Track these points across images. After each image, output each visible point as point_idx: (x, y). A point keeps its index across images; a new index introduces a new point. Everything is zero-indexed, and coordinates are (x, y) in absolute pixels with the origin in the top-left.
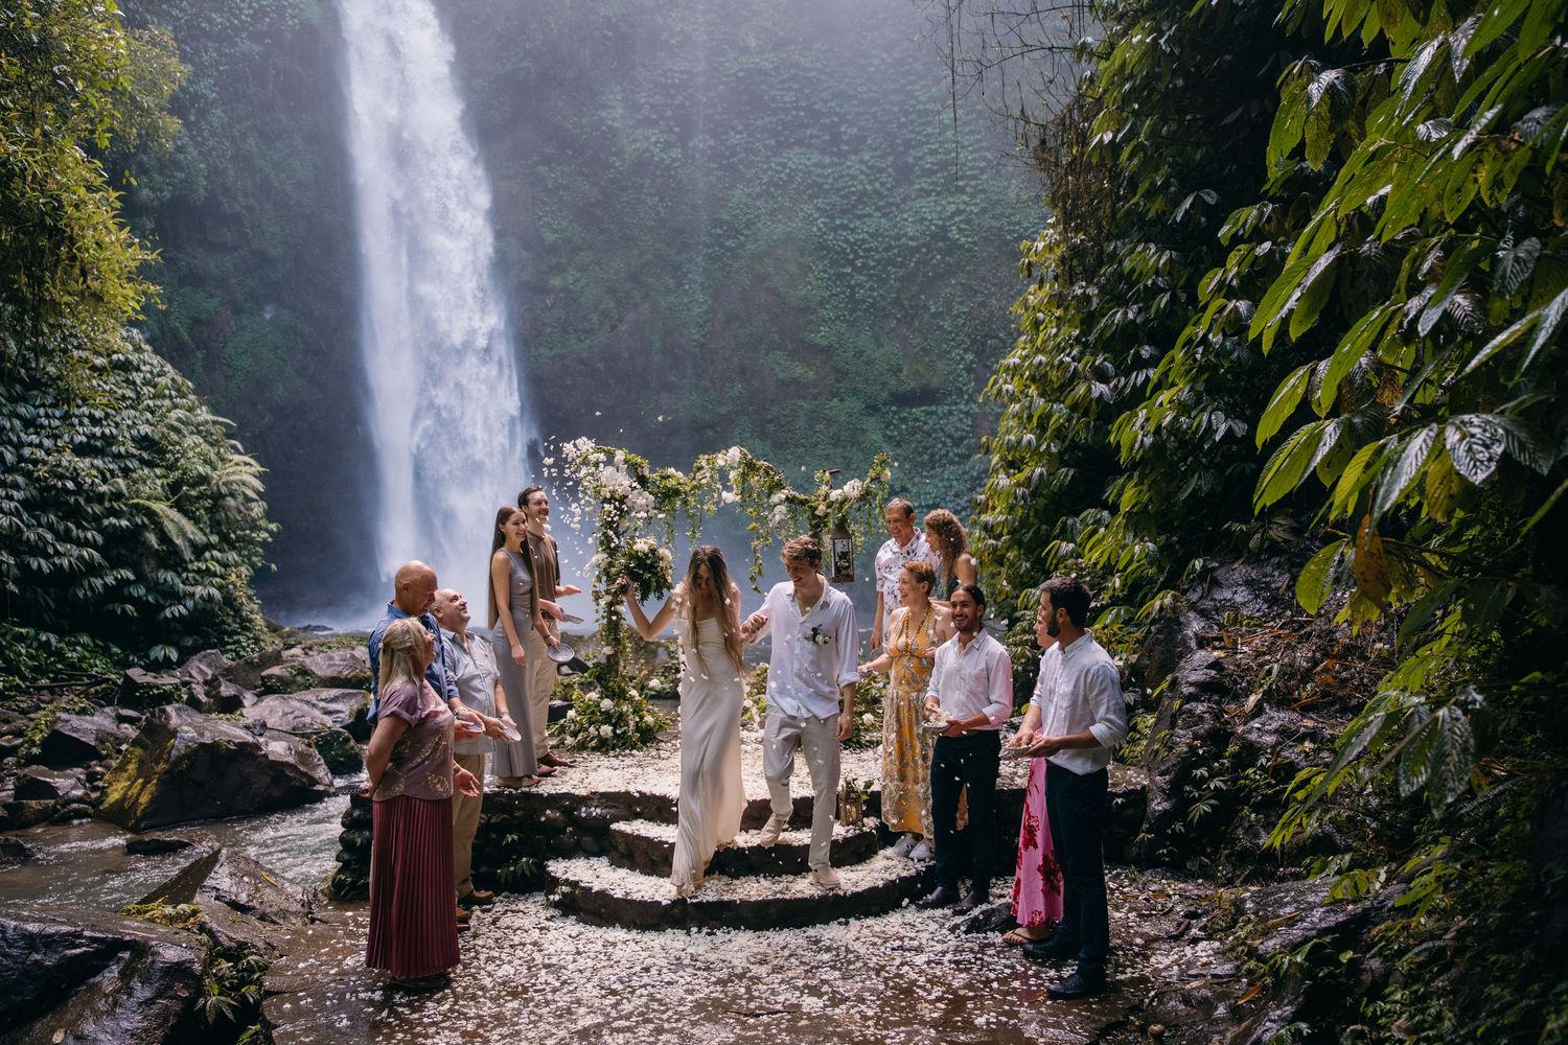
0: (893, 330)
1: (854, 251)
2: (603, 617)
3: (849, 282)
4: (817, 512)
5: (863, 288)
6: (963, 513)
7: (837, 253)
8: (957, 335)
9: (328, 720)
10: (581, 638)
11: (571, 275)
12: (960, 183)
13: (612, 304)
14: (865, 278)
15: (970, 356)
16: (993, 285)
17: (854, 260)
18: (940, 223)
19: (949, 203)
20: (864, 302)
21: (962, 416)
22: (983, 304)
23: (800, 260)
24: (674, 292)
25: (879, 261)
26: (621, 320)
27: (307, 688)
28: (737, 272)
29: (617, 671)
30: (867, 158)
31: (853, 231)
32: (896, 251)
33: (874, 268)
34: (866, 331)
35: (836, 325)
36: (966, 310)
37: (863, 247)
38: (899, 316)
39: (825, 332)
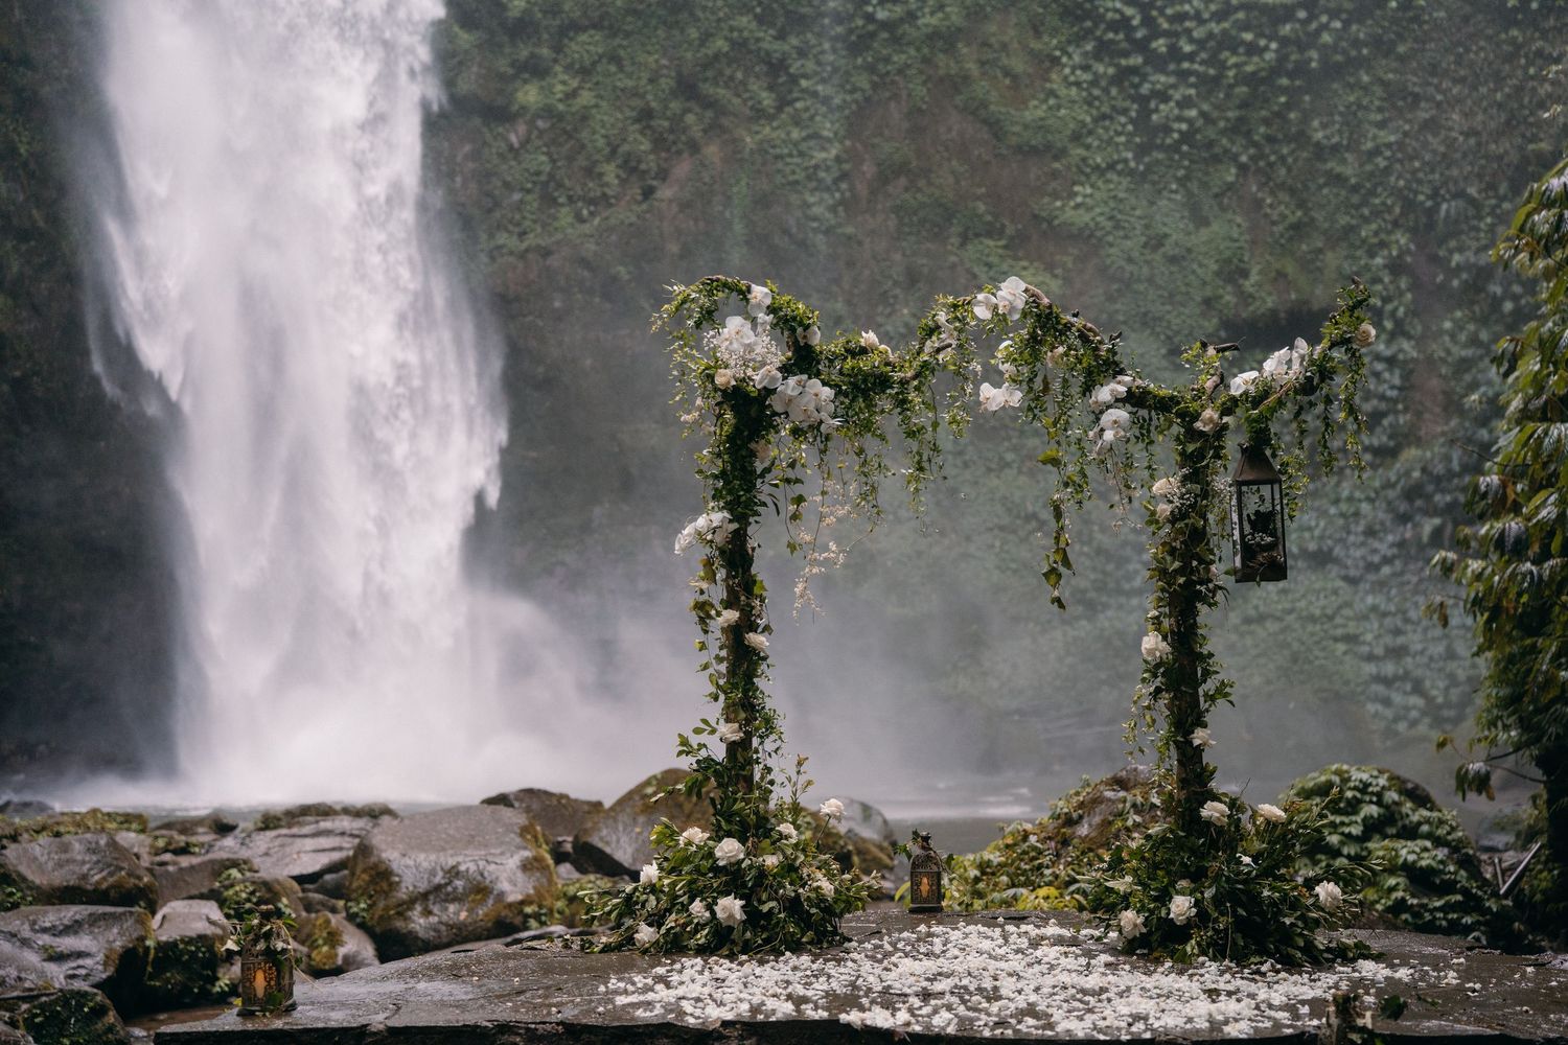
0: (1230, 187)
1: (1148, 21)
2: (719, 660)
3: (1136, 87)
4: (1199, 425)
5: (1166, 99)
6: (1386, 570)
7: (1114, 26)
8: (1373, 193)
9: (57, 974)
10: (598, 804)
11: (562, 82)
13: (646, 146)
14: (1172, 80)
15: (1402, 238)
16: (1455, 81)
17: (1148, 39)
20: (1167, 130)
21: (1379, 366)
22: (1430, 125)
23: (1035, 45)
24: (771, 118)
25: (1201, 44)
26: (663, 175)
27: (7, 910)
28: (900, 72)
29: (749, 779)
32: (1241, 15)
33: (1191, 57)
34: (1172, 191)
35: (1108, 181)
36: (1392, 138)
37: (1169, 11)
38: (1244, 159)
39: (1085, 196)
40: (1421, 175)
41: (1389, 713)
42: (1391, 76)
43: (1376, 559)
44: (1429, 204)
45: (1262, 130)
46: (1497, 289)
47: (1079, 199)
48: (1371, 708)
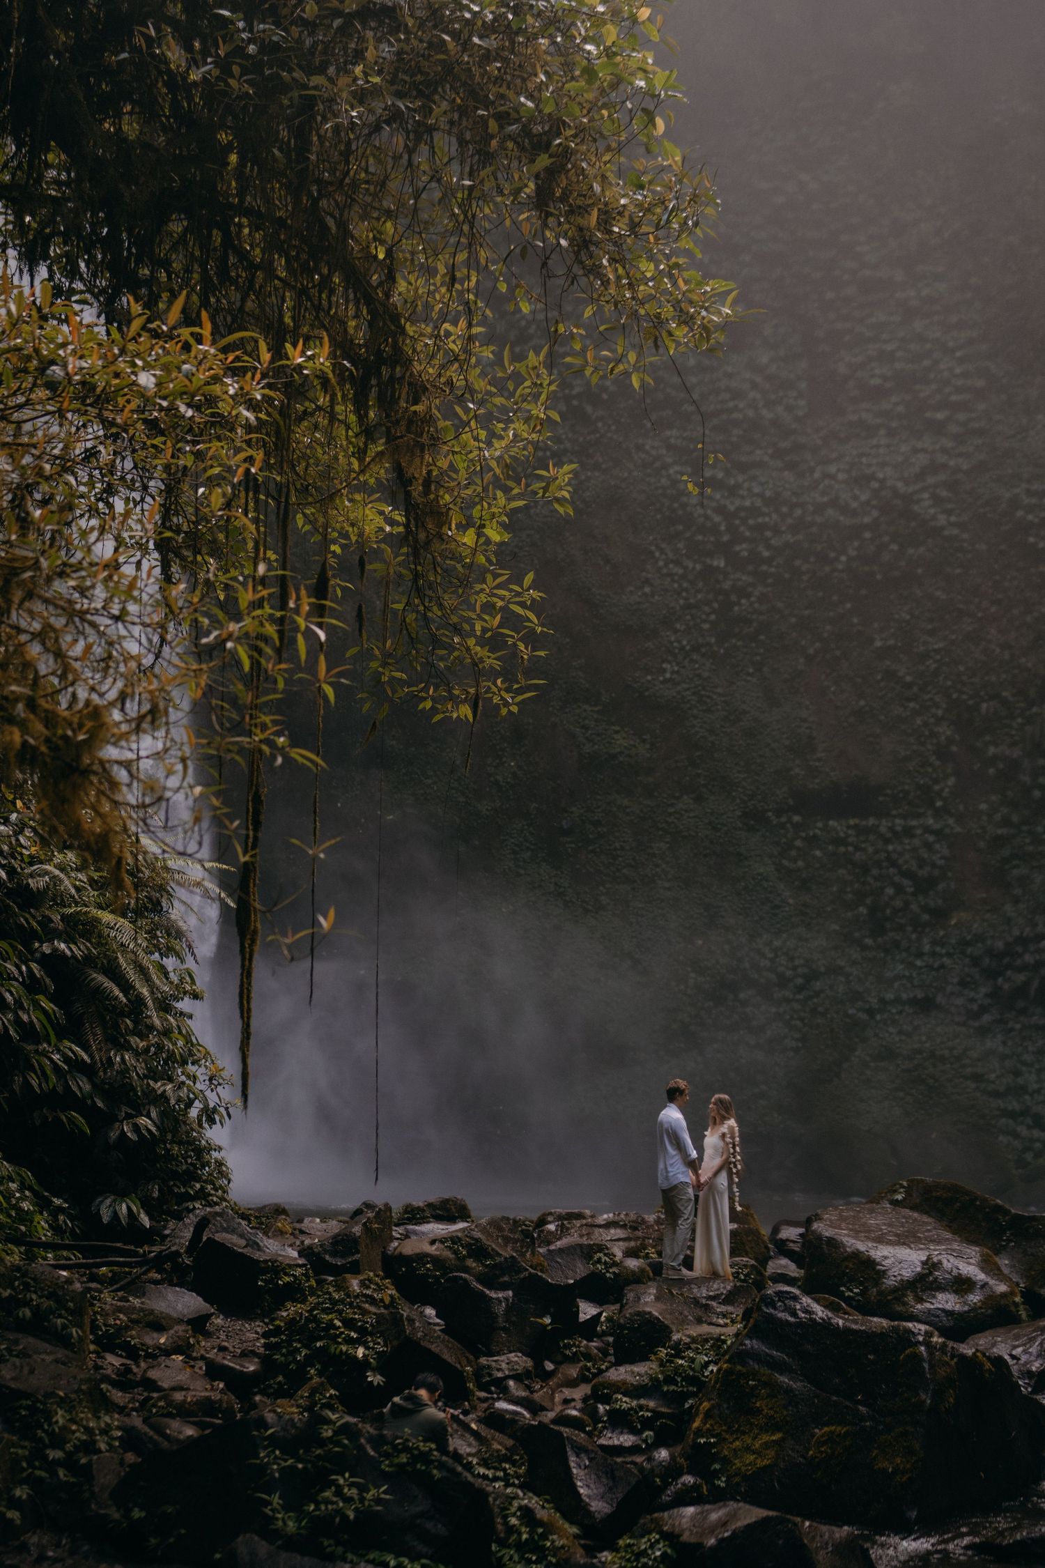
0: (799, 674)
1: (733, 529)
3: (721, 583)
5: (748, 596)
6: (987, 1017)
8: (923, 690)
12: (940, 416)
14: (750, 579)
15: (945, 731)
17: (732, 544)
18: (900, 484)
19: (915, 451)
20: (747, 621)
21: (931, 838)
22: (973, 637)
23: (634, 539)
25: (778, 551)
30: (764, 360)
31: (733, 491)
34: (749, 674)
35: (692, 661)
36: (941, 645)
37: (751, 522)
38: (811, 651)
39: (673, 672)
40: (964, 678)
41: (1017, 1144)
42: (938, 593)
43: (975, 1007)
44: (971, 702)
45: (828, 628)
46: (1027, 779)
47: (668, 675)
48: (1003, 1139)
